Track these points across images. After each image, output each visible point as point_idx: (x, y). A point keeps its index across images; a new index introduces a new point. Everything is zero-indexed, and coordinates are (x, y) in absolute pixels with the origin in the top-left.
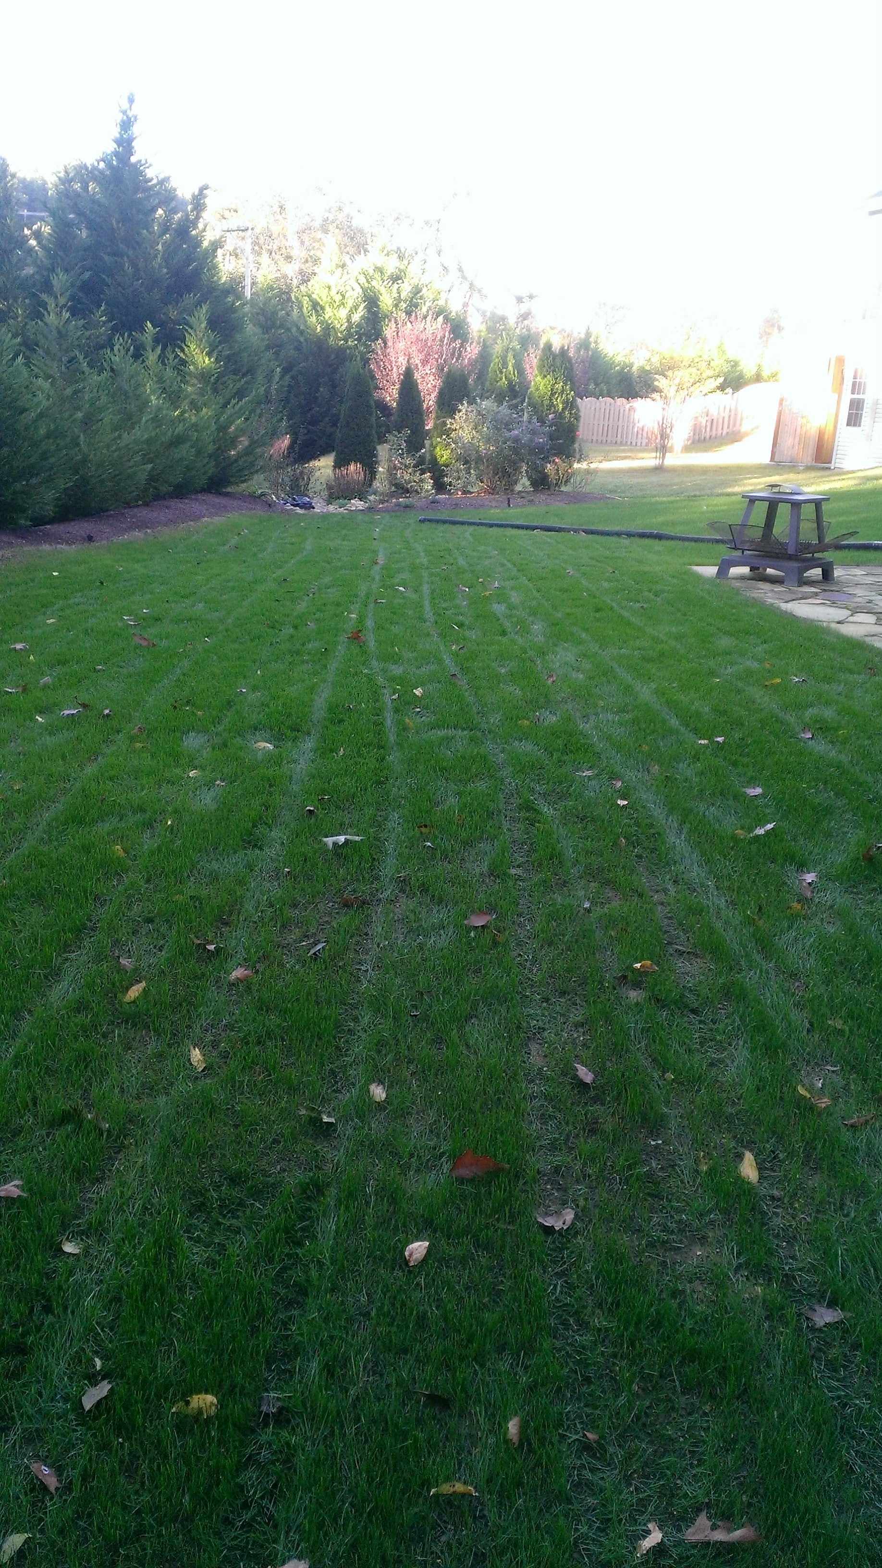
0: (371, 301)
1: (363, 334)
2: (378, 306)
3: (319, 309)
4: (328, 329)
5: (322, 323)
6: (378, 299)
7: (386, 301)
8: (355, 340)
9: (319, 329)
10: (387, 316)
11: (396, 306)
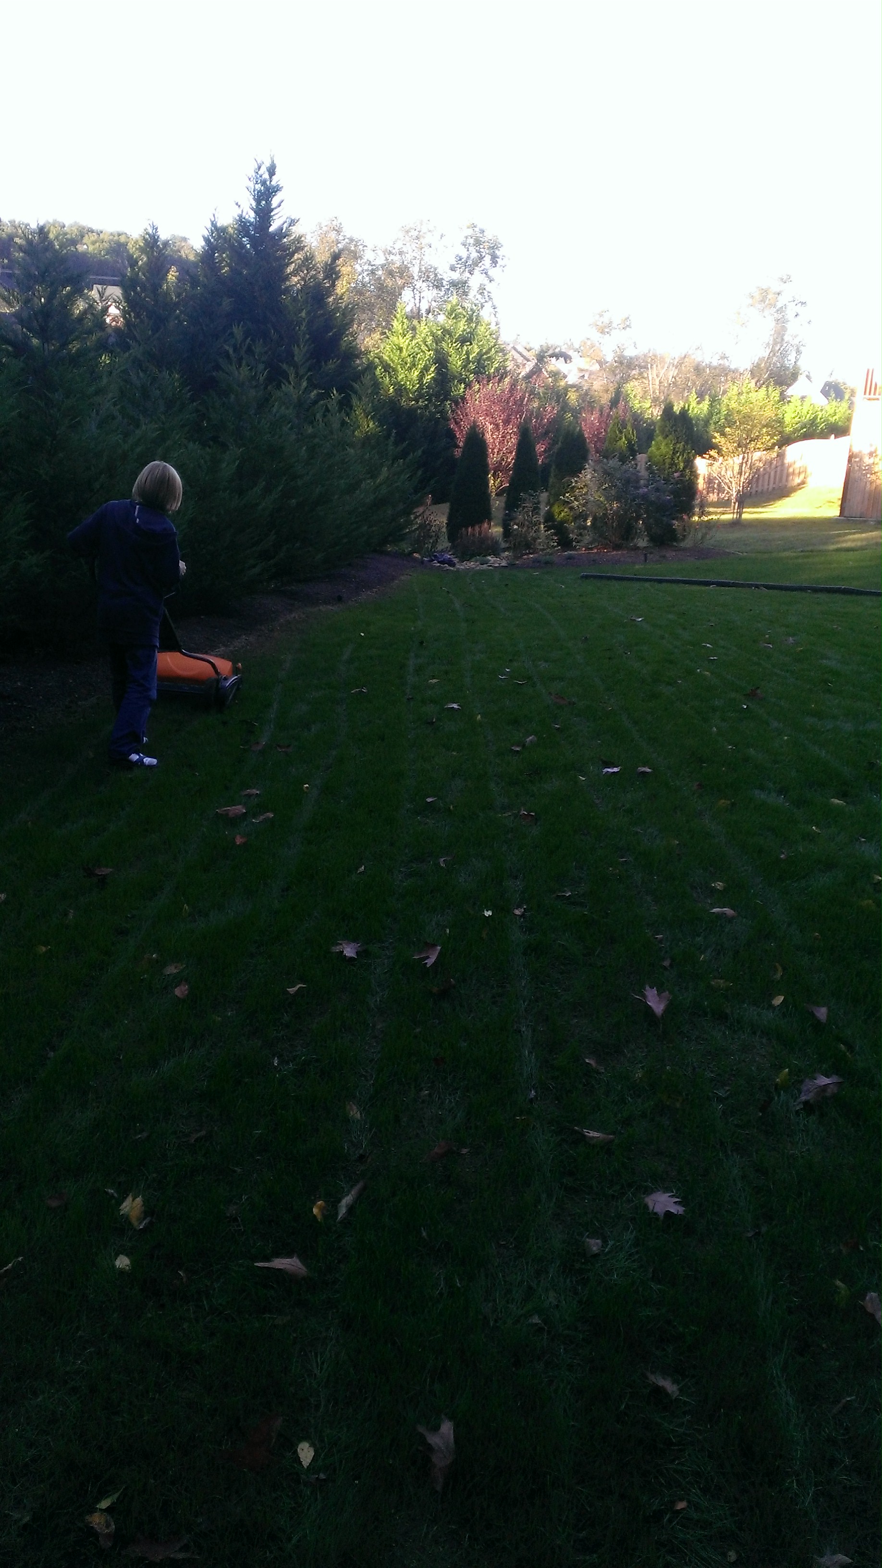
0: (441, 361)
1: (432, 395)
2: (446, 367)
3: (391, 370)
4: (400, 390)
5: (394, 384)
6: (447, 361)
7: (456, 362)
8: (426, 400)
9: (391, 390)
10: (454, 377)
11: (464, 367)
